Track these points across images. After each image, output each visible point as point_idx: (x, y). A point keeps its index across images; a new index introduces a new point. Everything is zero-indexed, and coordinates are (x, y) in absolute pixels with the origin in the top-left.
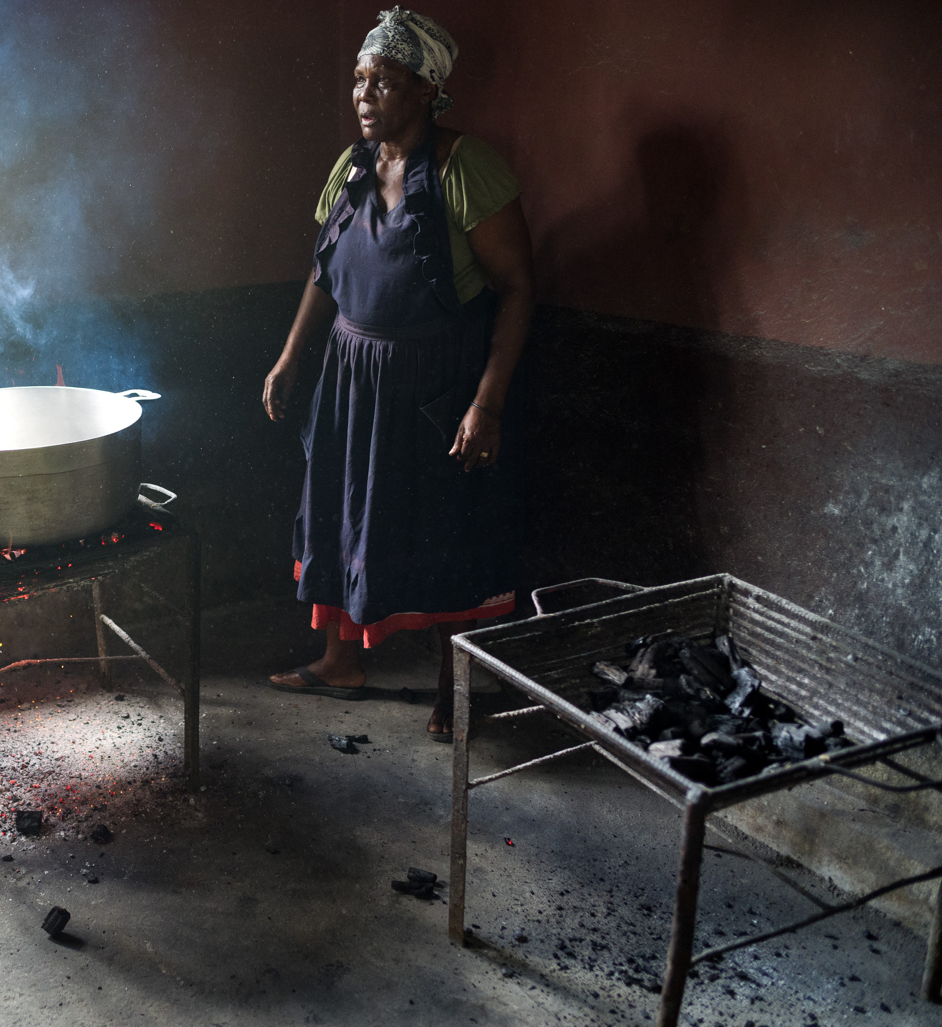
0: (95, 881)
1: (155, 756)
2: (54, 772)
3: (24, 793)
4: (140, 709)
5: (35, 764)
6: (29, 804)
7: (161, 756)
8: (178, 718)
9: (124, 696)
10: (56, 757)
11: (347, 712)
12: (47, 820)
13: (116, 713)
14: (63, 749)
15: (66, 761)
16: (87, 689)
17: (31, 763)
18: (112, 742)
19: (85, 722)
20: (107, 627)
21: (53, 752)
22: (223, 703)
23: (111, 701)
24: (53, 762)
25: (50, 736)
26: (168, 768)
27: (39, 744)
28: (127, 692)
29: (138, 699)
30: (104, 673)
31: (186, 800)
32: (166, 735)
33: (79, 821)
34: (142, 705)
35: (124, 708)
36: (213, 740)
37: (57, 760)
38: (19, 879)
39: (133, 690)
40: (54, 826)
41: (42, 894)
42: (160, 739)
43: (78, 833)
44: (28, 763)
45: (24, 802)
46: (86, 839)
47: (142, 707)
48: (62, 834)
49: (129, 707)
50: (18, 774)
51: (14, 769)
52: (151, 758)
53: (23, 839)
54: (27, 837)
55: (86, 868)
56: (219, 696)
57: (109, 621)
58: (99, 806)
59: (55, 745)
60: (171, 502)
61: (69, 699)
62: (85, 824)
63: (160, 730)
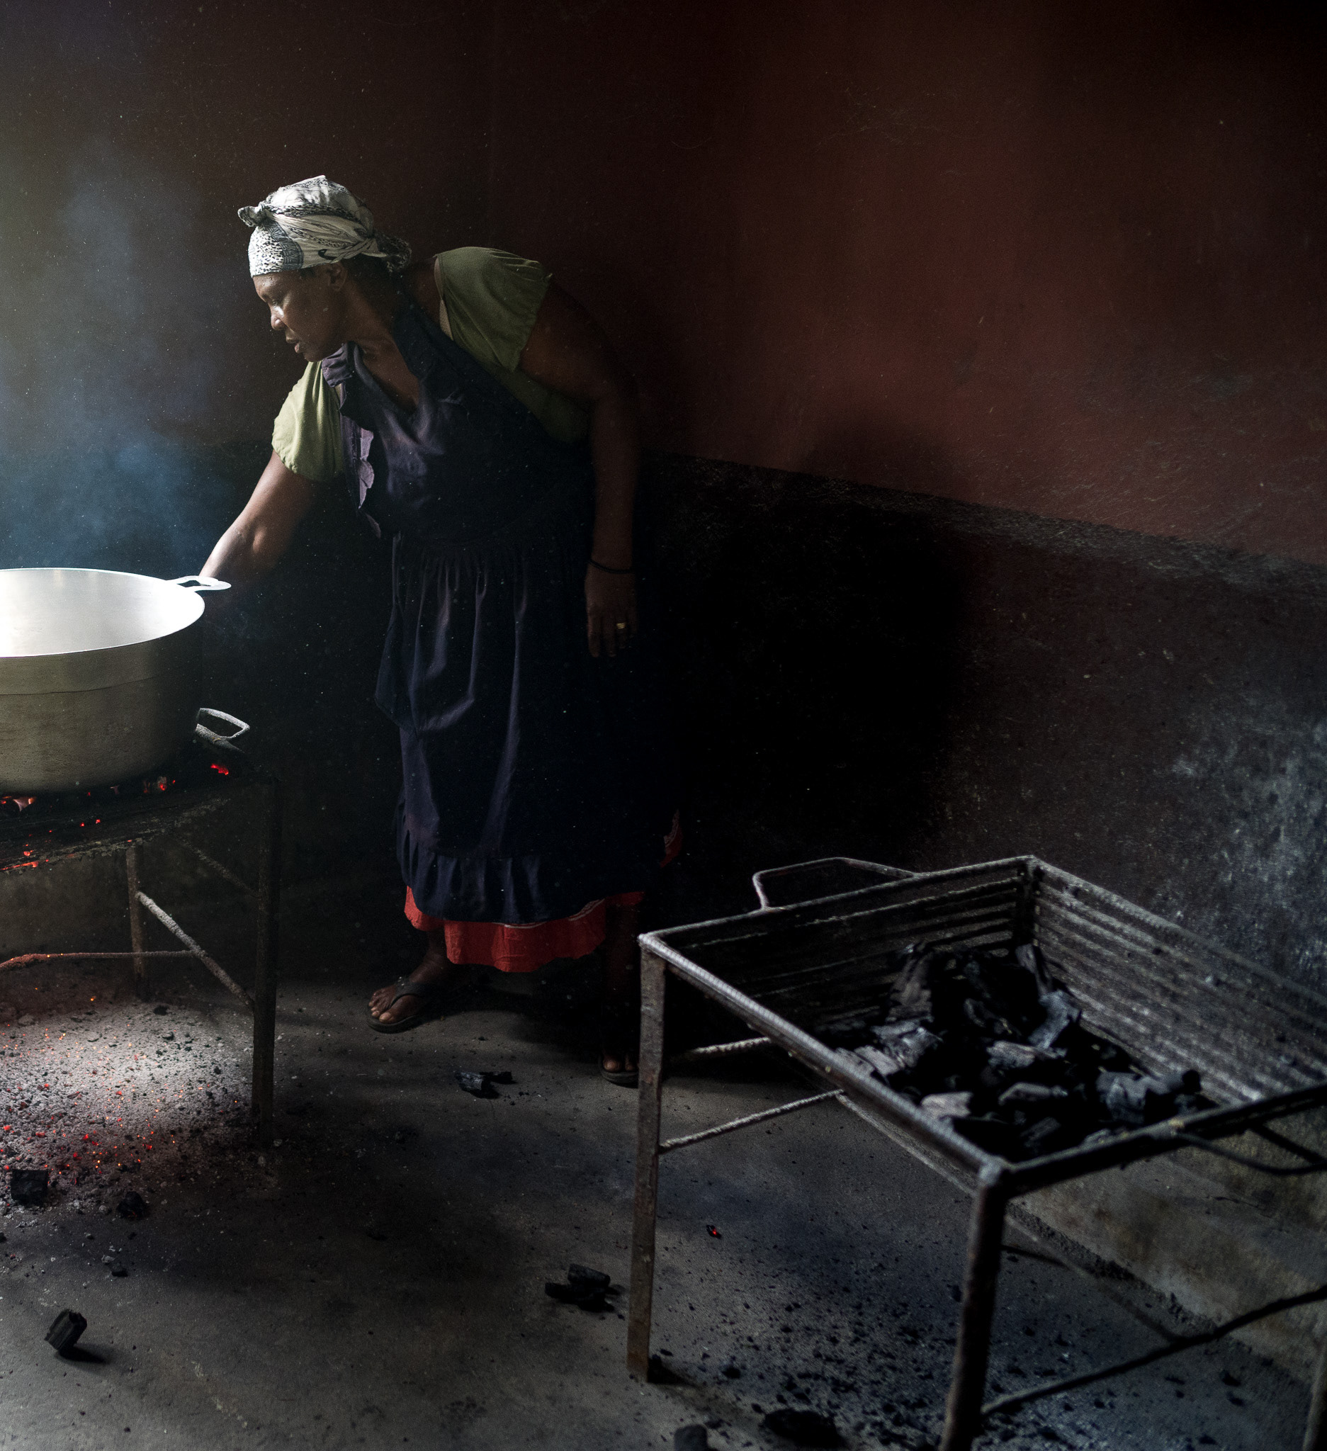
0: (122, 1274)
1: (210, 1095)
2: (65, 1114)
3: (23, 1144)
4: (190, 1027)
5: (39, 1102)
6: (30, 1160)
7: (218, 1094)
8: (245, 1043)
9: (166, 1008)
10: (70, 1093)
11: (482, 1039)
12: (55, 1184)
13: (155, 1032)
14: (78, 1082)
15: (84, 1099)
16: (115, 997)
17: (34, 1101)
18: (148, 1073)
19: (111, 1044)
20: (145, 910)
21: (66, 1086)
22: (307, 1022)
23: (149, 1014)
24: (64, 1100)
25: (62, 1063)
26: (228, 1113)
27: (46, 1074)
28: (170, 1002)
29: (187, 1013)
30: (139, 975)
31: (253, 1160)
32: (226, 1065)
33: (102, 1187)
34: (192, 1021)
35: (165, 1025)
36: (291, 1073)
37: (70, 1097)
38: (14, 1269)
39: (180, 999)
40: (64, 1192)
41: (47, 1291)
42: (217, 1071)
43: (99, 1203)
44: (29, 1102)
45: (23, 1157)
46: (110, 1211)
47: (192, 1025)
48: (77, 1204)
49: (173, 1024)
50: (14, 1116)
51: (9, 1109)
52: (204, 1097)
53: (21, 1210)
54: (26, 1208)
55: (111, 1254)
56: (300, 1010)
57: (149, 902)
58: (128, 1165)
59: (68, 1075)
60: (241, 735)
61: (89, 1011)
62: (109, 1191)
63: (217, 1057)
